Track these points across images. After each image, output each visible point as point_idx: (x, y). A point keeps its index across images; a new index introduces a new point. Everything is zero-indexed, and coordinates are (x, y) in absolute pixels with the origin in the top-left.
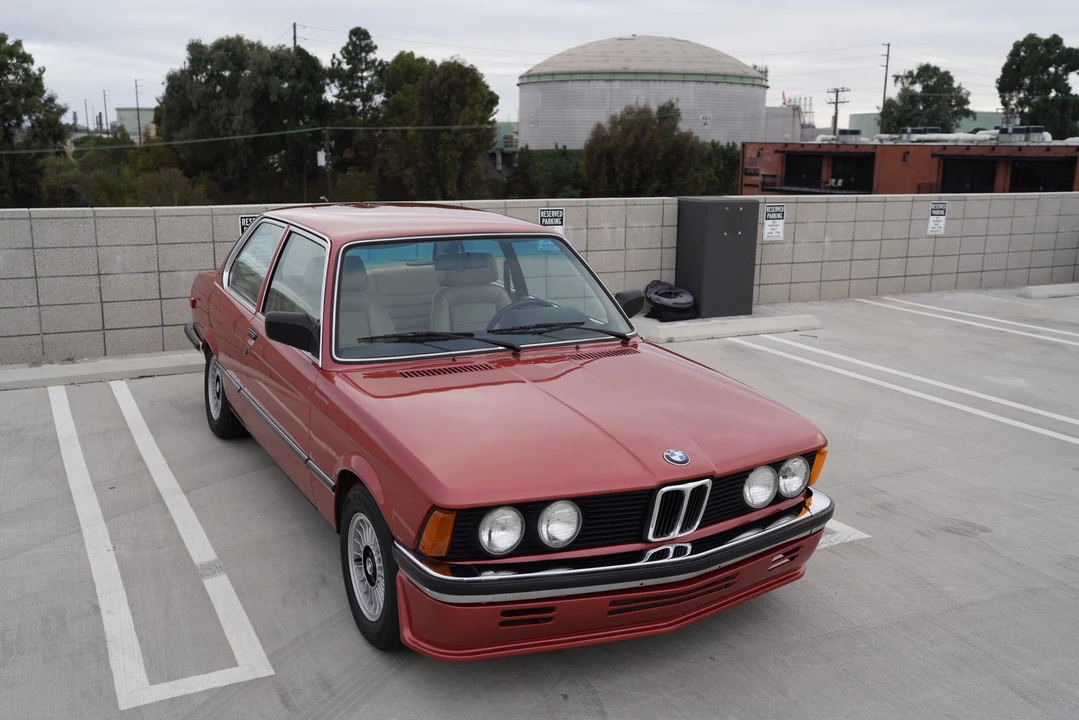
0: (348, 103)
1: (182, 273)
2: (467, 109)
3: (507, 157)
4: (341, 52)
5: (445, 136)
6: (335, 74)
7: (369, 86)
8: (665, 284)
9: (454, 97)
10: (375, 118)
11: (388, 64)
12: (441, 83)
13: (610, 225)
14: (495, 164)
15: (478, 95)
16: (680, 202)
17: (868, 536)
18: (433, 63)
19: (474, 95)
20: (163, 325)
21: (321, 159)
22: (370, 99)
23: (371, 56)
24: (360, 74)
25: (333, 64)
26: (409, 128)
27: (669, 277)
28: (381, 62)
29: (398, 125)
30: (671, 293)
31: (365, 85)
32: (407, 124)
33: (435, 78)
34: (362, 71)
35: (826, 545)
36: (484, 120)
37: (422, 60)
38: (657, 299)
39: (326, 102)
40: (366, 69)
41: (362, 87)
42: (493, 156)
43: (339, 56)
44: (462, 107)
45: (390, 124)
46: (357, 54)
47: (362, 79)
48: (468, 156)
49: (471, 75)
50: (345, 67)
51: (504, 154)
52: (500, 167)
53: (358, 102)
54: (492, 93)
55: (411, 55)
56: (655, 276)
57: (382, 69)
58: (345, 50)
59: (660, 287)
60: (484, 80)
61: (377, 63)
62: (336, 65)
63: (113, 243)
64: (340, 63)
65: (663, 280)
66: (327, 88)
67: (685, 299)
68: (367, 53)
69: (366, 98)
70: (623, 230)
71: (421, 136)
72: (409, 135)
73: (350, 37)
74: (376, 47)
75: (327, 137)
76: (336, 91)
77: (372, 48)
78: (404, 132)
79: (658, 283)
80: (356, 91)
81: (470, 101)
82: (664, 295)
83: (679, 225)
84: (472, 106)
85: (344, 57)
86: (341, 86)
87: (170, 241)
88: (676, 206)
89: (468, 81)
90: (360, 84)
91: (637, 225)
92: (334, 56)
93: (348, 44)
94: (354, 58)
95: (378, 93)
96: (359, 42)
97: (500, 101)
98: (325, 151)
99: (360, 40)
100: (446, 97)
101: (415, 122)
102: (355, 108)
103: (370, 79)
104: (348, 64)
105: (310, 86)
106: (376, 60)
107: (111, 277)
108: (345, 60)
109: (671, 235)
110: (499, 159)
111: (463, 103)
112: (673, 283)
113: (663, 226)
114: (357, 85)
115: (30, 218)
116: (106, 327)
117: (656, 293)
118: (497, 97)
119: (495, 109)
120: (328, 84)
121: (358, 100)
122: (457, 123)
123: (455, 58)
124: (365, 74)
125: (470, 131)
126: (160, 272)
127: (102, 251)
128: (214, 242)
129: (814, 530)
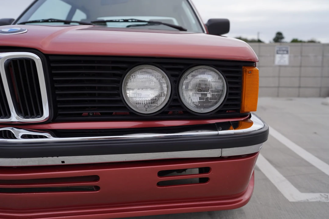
13: (314, 55)
28: (287, 42)
55: (297, 39)
58: (274, 39)
68: (281, 39)
70: (321, 57)
73: (276, 35)
74: (284, 37)
96: (279, 37)
129: (228, 152)
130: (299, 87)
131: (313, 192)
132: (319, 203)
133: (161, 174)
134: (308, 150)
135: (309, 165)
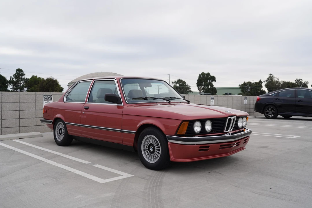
0: (16, 91)
1: (26, 111)
4: (13, 76)
6: (11, 82)
7: (23, 86)
9: (51, 88)
11: (29, 79)
12: (46, 84)
15: (58, 88)
18: (43, 79)
19: (56, 88)
20: (20, 127)
22: (23, 89)
23: (23, 77)
24: (19, 82)
25: (10, 79)
28: (26, 79)
31: (21, 85)
33: (44, 83)
34: (20, 81)
37: (40, 78)
39: (8, 90)
40: (21, 81)
41: (20, 86)
43: (13, 77)
46: (19, 76)
47: (20, 83)
49: (55, 82)
50: (15, 80)
54: (61, 87)
55: (36, 76)
57: (27, 81)
58: (15, 75)
60: (59, 84)
61: (25, 79)
62: (12, 79)
63: (6, 102)
64: (13, 79)
66: (8, 86)
68: (22, 76)
73: (16, 71)
74: (25, 74)
76: (11, 87)
77: (24, 75)
81: (55, 89)
85: (14, 77)
87: (23, 102)
89: (55, 84)
90: (19, 85)
92: (11, 77)
93: (16, 73)
94: (18, 77)
95: (26, 88)
96: (19, 73)
97: (64, 90)
99: (20, 72)
100: (48, 88)
103: (23, 83)
104: (15, 79)
105: (3, 86)
106: (25, 78)
107: (5, 112)
108: (15, 78)
111: (53, 90)
114: (18, 86)
116: (2, 127)
119: (62, 92)
120: (9, 85)
121: (19, 90)
123: (51, 77)
124: (21, 82)
126: (20, 110)
127: (3, 104)
128: (36, 102)
133: (245, 140)
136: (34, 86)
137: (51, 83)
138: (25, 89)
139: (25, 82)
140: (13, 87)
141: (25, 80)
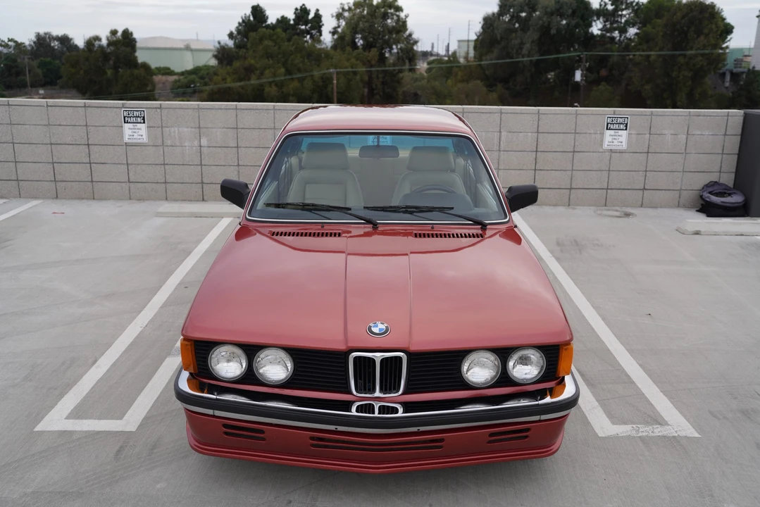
0: (608, 35)
2: (702, 38)
3: (735, 76)
5: (681, 60)
6: (601, 13)
7: (626, 21)
8: (722, 184)
9: (693, 28)
10: (627, 46)
11: (643, 5)
12: (683, 17)
13: (672, 132)
14: (723, 82)
15: (714, 26)
16: (746, 116)
17: (697, 435)
19: (709, 26)
21: (578, 76)
22: (626, 31)
24: (620, 13)
25: (601, 5)
26: (652, 53)
27: (728, 179)
28: (638, 3)
29: (643, 51)
30: (725, 193)
31: (623, 21)
32: (651, 50)
33: (679, 14)
34: (622, 10)
35: (644, 434)
36: (717, 46)
38: (708, 197)
39: (592, 34)
40: (626, 9)
41: (621, 23)
42: (724, 75)
44: (698, 36)
45: (638, 50)
47: (621, 16)
48: (698, 75)
49: (710, 10)
50: (610, 7)
51: (732, 74)
52: (727, 84)
53: (616, 34)
54: (729, 24)
56: (714, 178)
57: (638, 8)
59: (715, 188)
60: (722, 14)
61: (634, 4)
62: (603, 6)
64: (606, 4)
65: (722, 181)
66: (594, 24)
67: (736, 199)
69: (623, 31)
70: (685, 136)
71: (661, 59)
72: (652, 58)
75: (584, 60)
76: (600, 26)
78: (648, 56)
79: (715, 183)
80: (615, 25)
81: (706, 31)
82: (717, 194)
83: (742, 135)
84: (707, 35)
86: (605, 22)
88: (742, 118)
89: (707, 15)
90: (619, 20)
91: (699, 133)
95: (633, 27)
97: (734, 30)
98: (582, 70)
100: (686, 28)
101: (658, 48)
102: (613, 38)
103: (627, 16)
104: (612, 5)
105: (581, 22)
108: (610, 2)
109: (733, 143)
110: (728, 77)
111: (699, 33)
112: (731, 184)
113: (725, 135)
114: (617, 21)
115: (236, 109)
117: (710, 193)
118: (732, 28)
119: (729, 37)
120: (595, 21)
121: (617, 32)
122: (691, 49)
124: (624, 12)
125: (702, 55)
129: (544, 417)
130: (644, 189)
131: (625, 423)
132: (629, 437)
133: (492, 435)
134: (632, 352)
135: (629, 381)
136: (653, 21)
137: (694, 13)
138: (631, 29)
139: (633, 10)
140: (605, 26)
141: (634, 7)
